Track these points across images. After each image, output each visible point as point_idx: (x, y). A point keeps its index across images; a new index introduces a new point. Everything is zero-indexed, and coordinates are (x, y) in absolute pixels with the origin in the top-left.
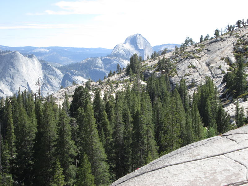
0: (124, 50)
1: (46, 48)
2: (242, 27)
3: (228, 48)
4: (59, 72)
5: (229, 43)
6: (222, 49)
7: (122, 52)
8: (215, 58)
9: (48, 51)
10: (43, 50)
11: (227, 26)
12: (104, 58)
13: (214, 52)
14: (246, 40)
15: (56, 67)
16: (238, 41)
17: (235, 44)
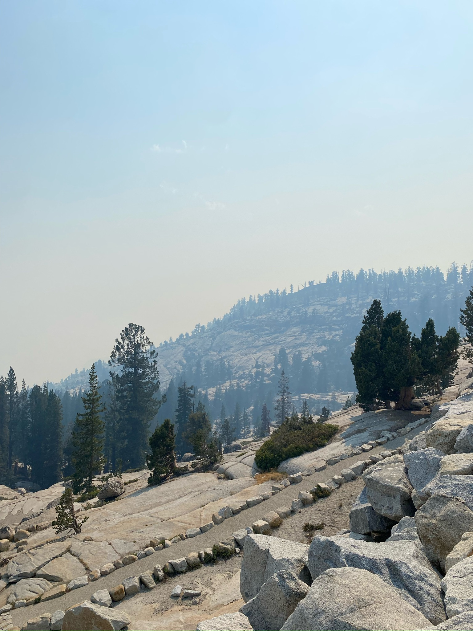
6: (175, 355)
17: (184, 351)
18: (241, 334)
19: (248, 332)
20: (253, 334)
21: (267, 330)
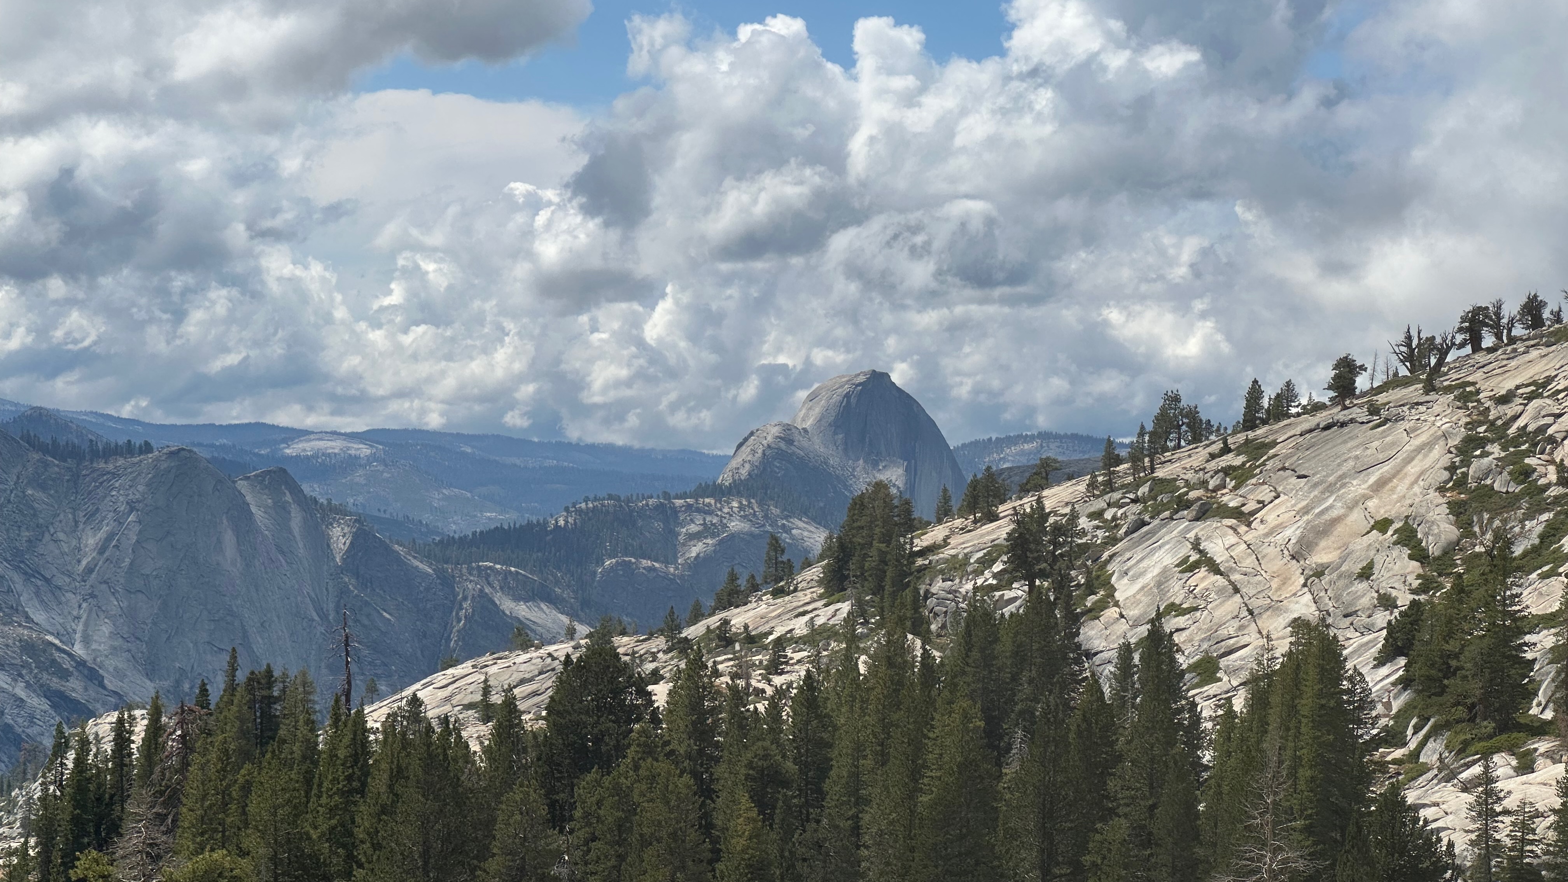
1: (353, 437)
2: (1490, 350)
3: (1417, 466)
5: (1421, 438)
6: (1380, 471)
7: (782, 471)
8: (1339, 519)
9: (364, 450)
10: (335, 446)
11: (1401, 338)
13: (1331, 489)
14: (1521, 422)
17: (1455, 441)
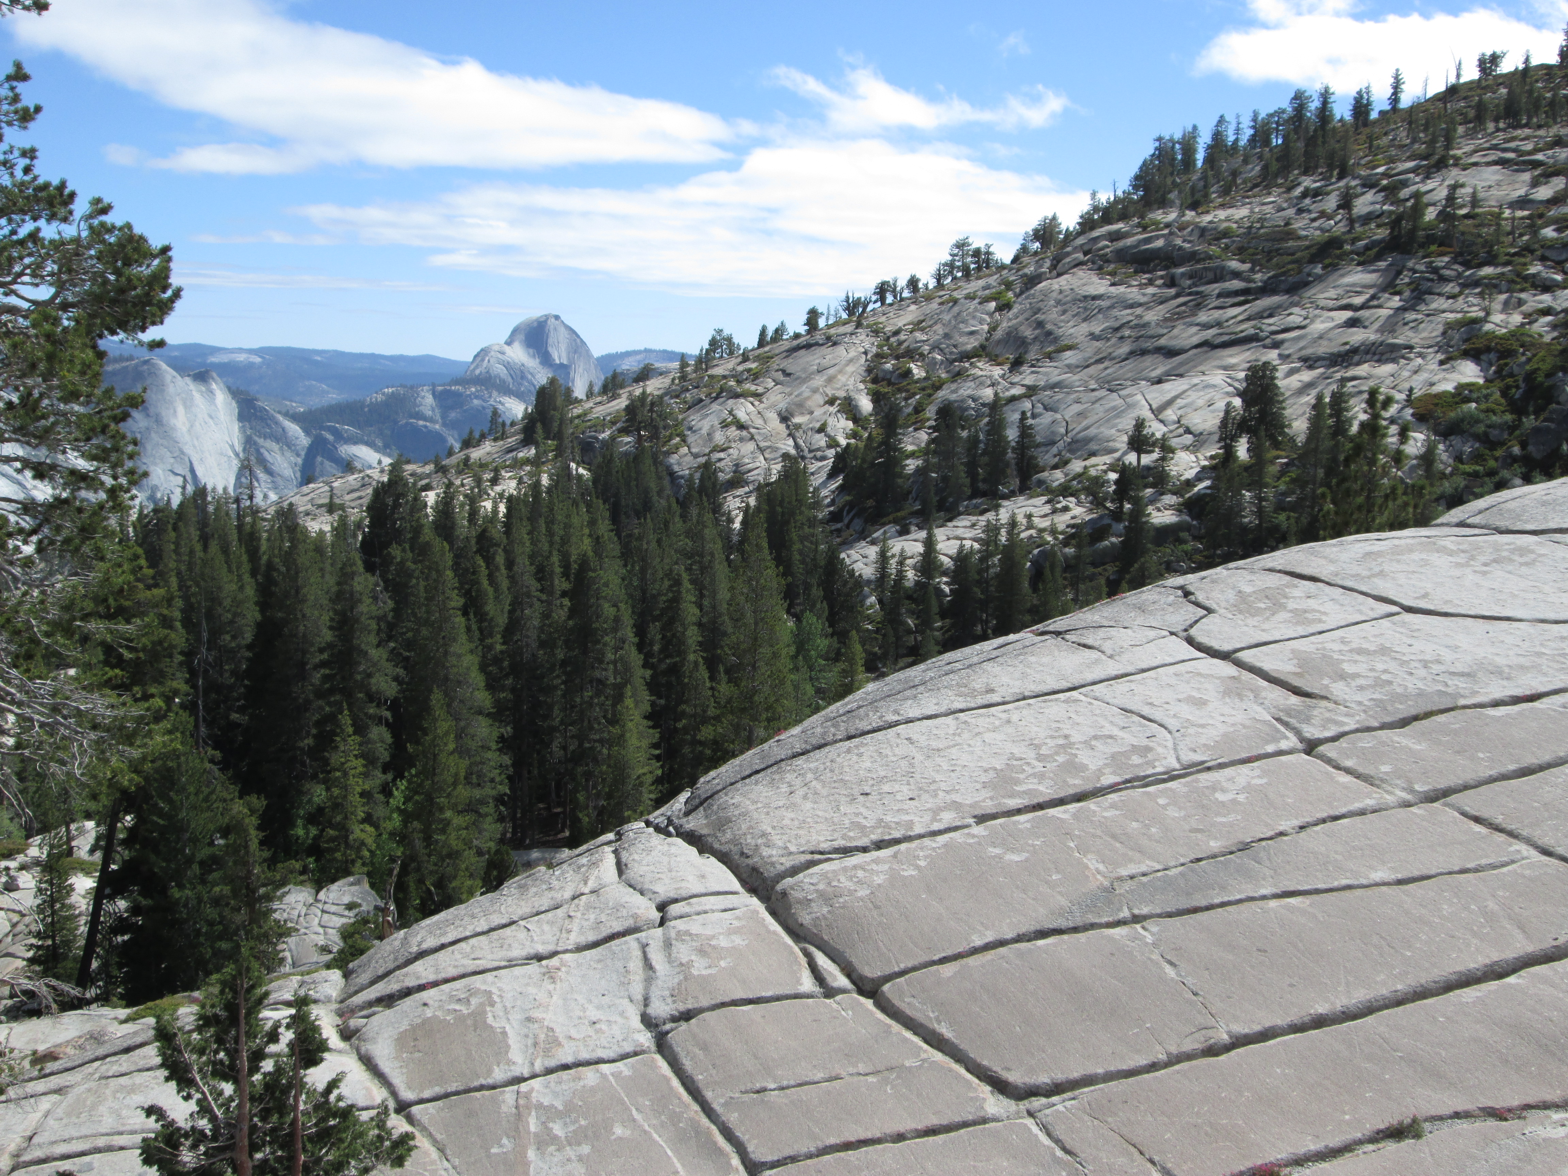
0: (508, 366)
1: (251, 351)
2: (891, 305)
3: (850, 369)
4: (294, 429)
5: (852, 354)
7: (500, 370)
8: (808, 398)
9: (258, 360)
10: (241, 357)
11: (843, 297)
12: (440, 388)
13: (804, 381)
14: (905, 345)
15: (286, 415)
16: (880, 346)
17: (871, 355)
18: (1122, 289)
19: (1151, 282)
20: (1173, 291)
21: (1236, 275)
